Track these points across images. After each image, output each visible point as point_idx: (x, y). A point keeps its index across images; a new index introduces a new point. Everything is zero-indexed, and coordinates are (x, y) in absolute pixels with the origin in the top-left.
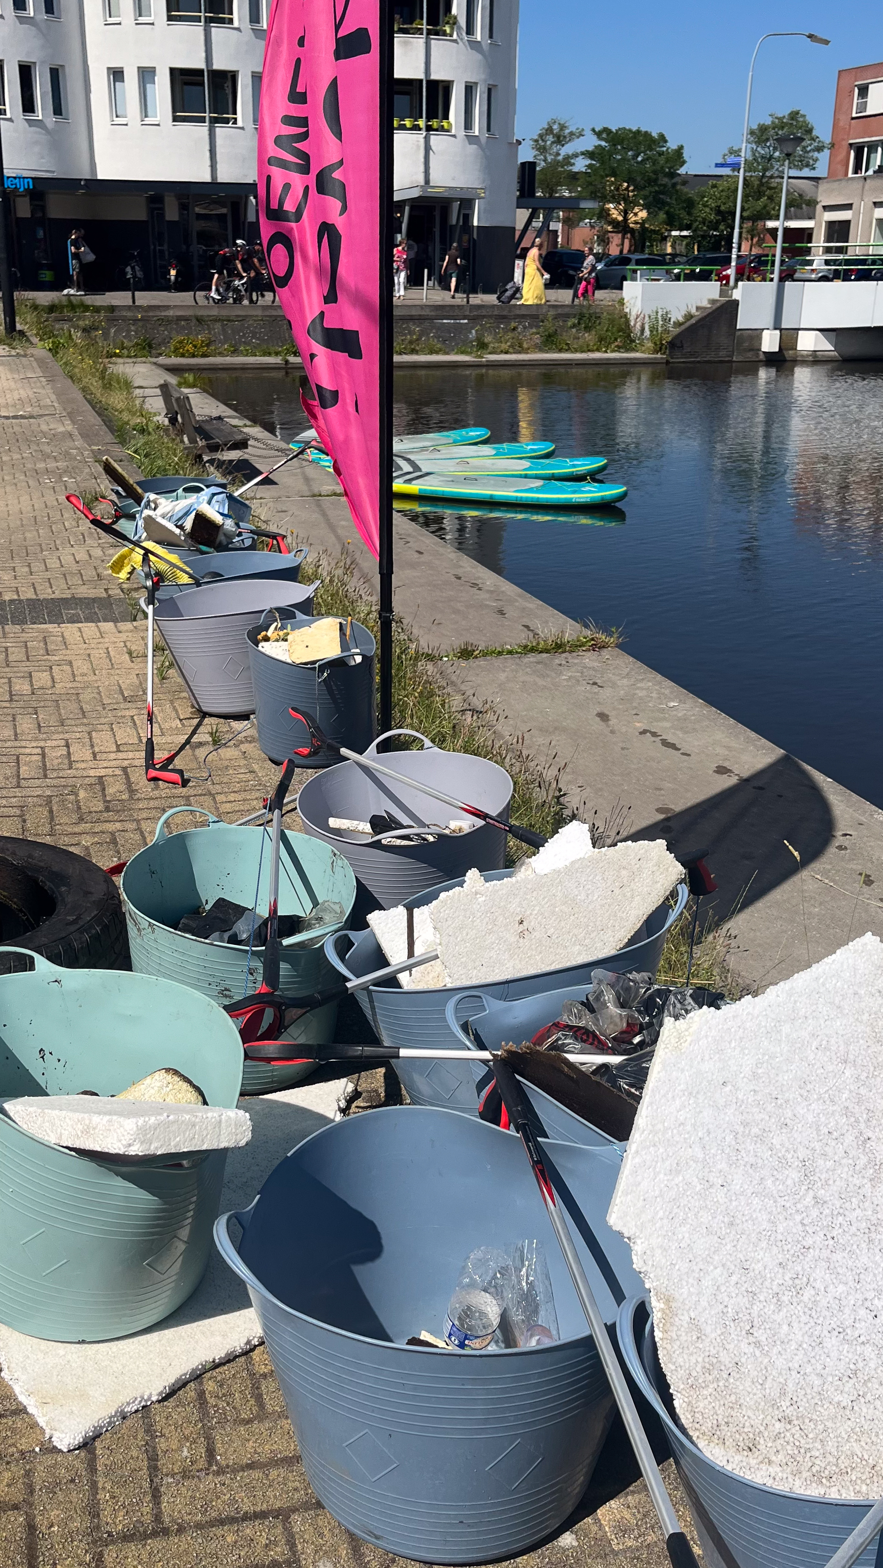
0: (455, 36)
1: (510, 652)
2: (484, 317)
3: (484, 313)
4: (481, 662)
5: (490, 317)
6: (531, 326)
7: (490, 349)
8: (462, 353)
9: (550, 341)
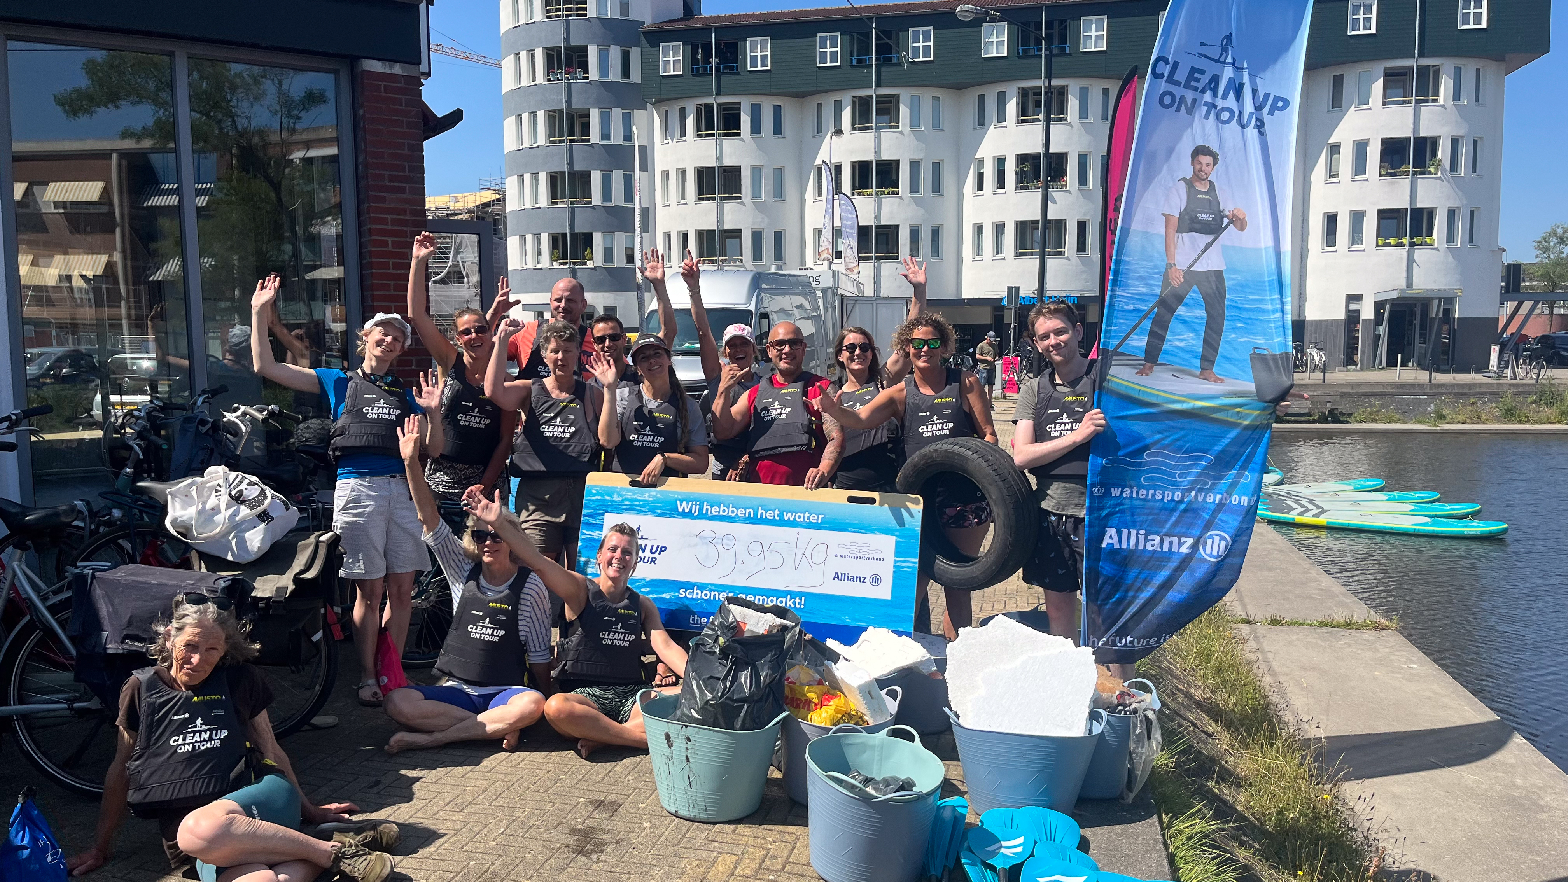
0: (1439, 174)
1: (1310, 625)
2: (1444, 393)
3: (1444, 390)
4: (1285, 628)
5: (1450, 393)
6: (1491, 401)
7: (1448, 420)
8: (1420, 422)
9: (1509, 414)
